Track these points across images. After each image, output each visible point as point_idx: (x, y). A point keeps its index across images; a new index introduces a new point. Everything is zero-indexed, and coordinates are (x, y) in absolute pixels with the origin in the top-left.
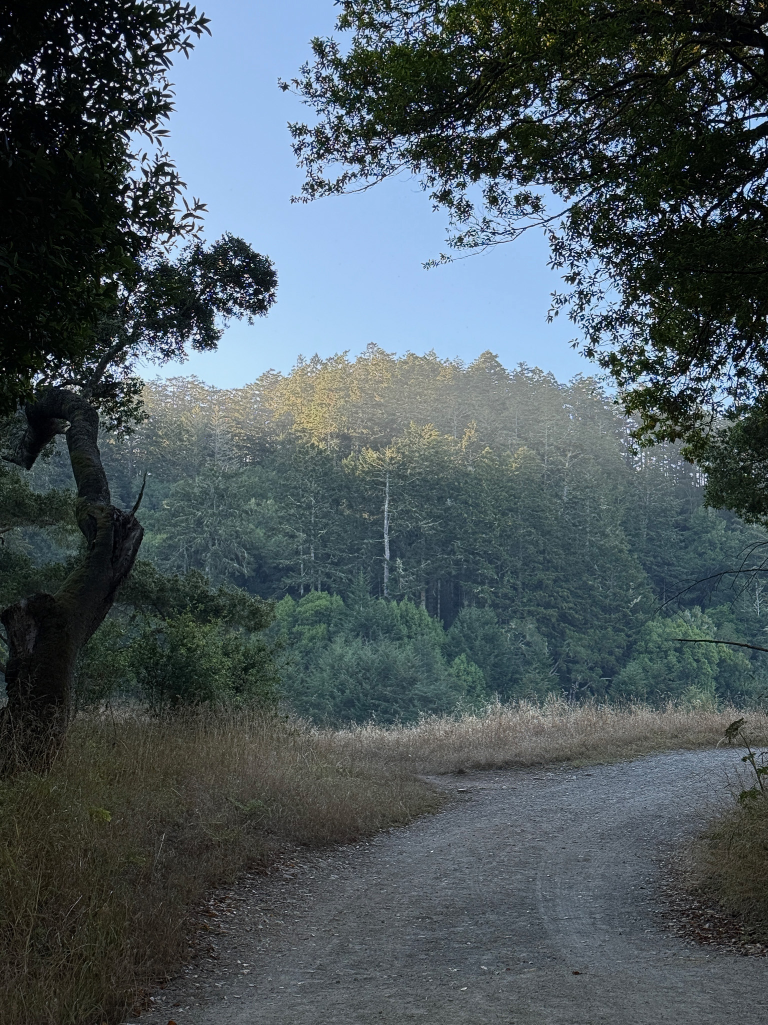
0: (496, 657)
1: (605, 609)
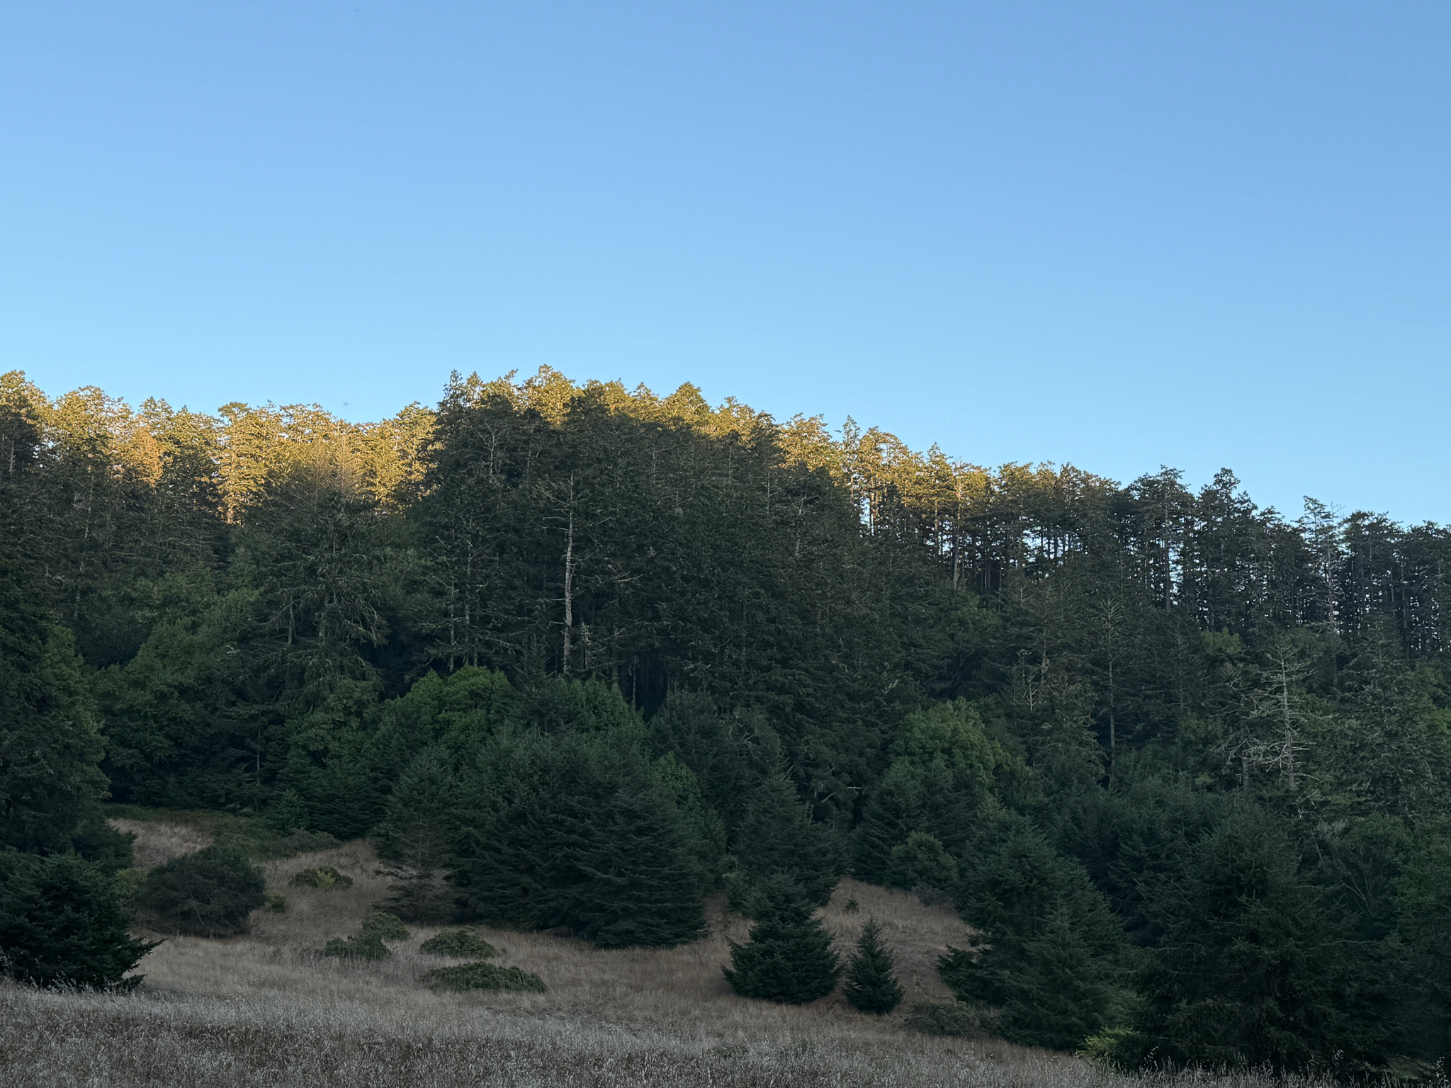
0: (715, 756)
1: (851, 697)
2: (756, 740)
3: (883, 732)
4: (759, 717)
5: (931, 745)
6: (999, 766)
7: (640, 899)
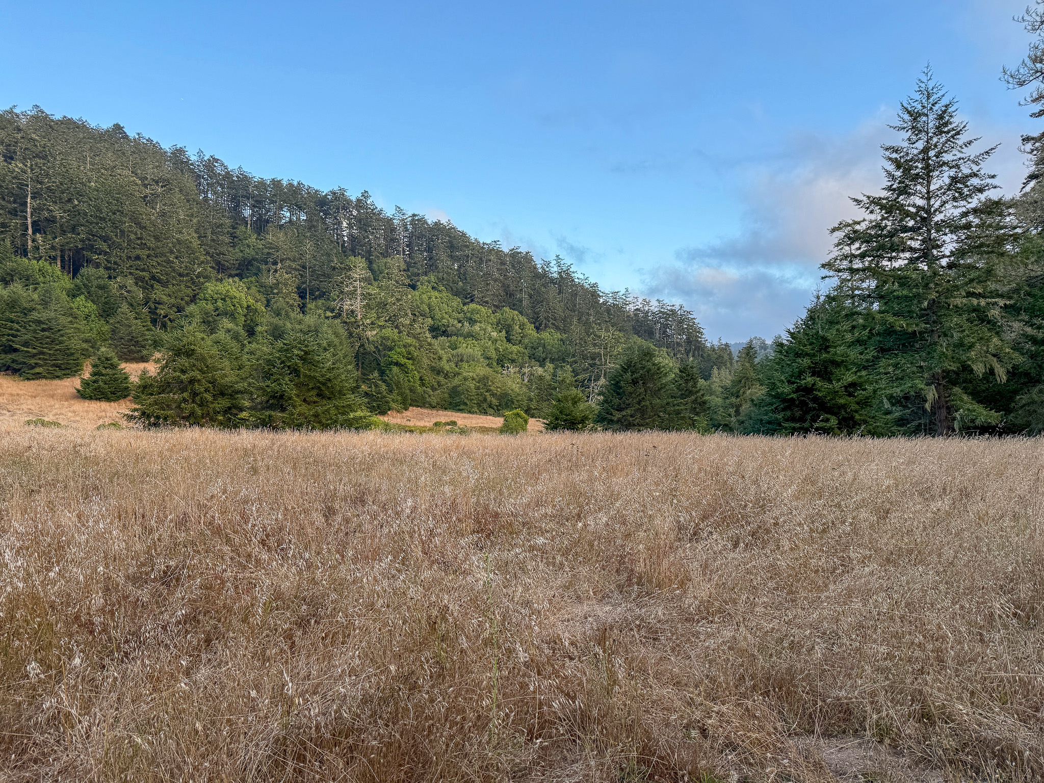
0: (105, 298)
1: (181, 275)
2: (128, 292)
3: (194, 290)
4: (130, 281)
5: (216, 296)
6: (248, 307)
7: (46, 360)
